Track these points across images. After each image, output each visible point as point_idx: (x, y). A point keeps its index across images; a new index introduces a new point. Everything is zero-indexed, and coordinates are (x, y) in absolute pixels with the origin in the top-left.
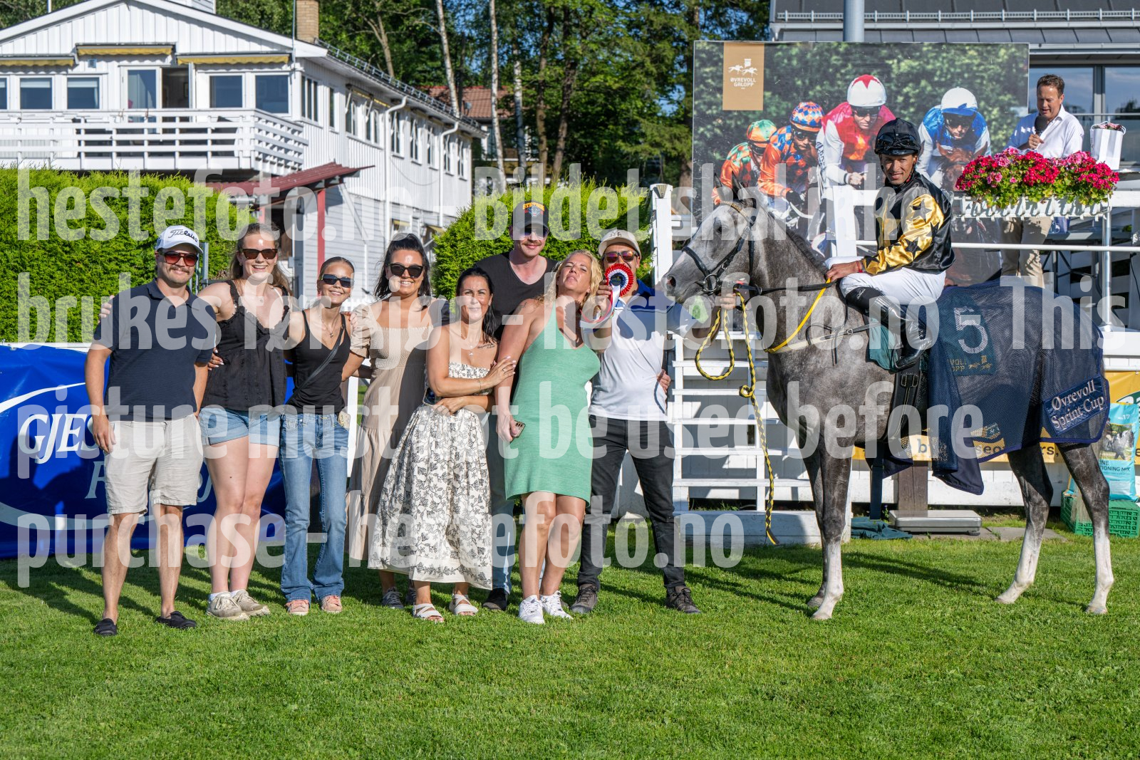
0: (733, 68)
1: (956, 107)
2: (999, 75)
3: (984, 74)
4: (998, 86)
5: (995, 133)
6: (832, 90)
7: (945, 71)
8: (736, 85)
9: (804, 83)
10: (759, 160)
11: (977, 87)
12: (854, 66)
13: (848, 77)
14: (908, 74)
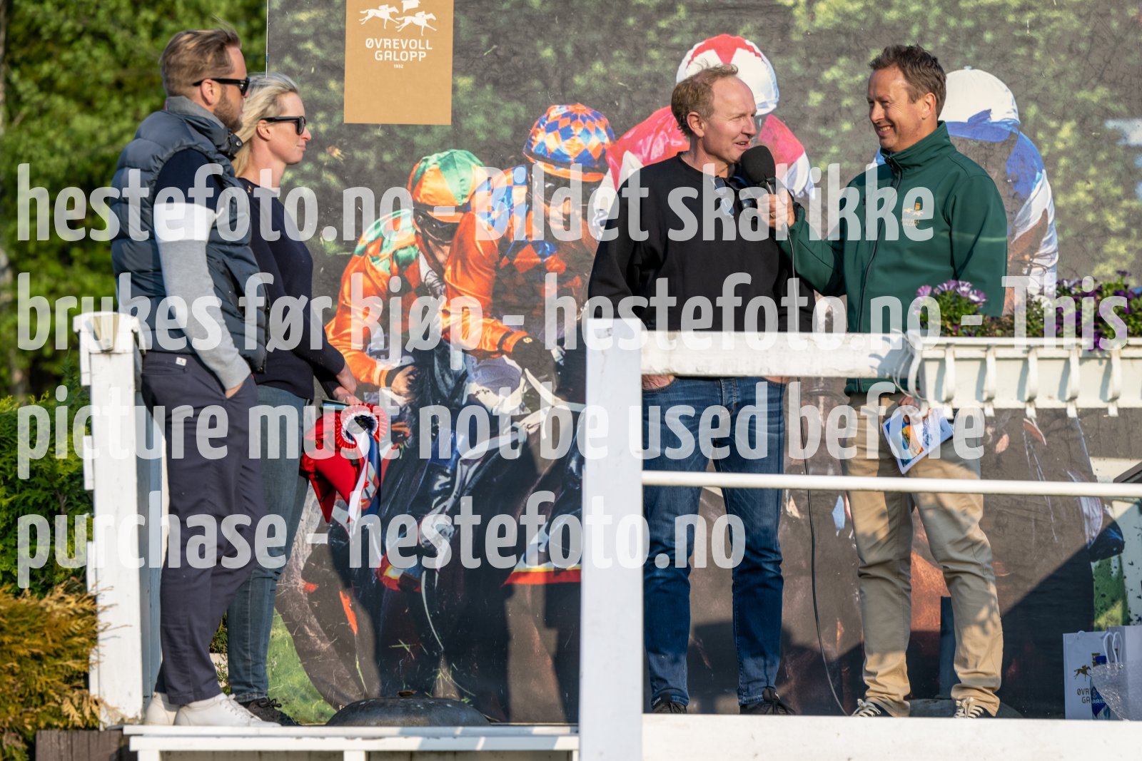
0: (372, 13)
1: (965, 119)
2: (1077, 36)
3: (1036, 34)
4: (1073, 64)
5: (1068, 188)
6: (635, 73)
7: (932, 25)
8: (378, 57)
9: (559, 53)
10: (441, 257)
11: (1019, 66)
12: (692, 9)
13: (676, 40)
14: (838, 31)
